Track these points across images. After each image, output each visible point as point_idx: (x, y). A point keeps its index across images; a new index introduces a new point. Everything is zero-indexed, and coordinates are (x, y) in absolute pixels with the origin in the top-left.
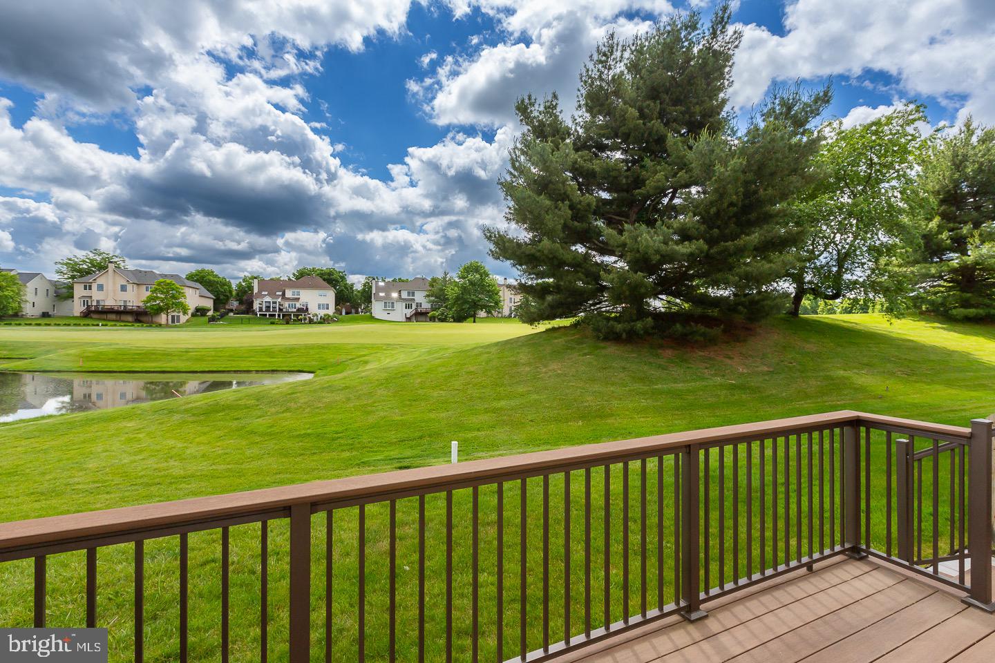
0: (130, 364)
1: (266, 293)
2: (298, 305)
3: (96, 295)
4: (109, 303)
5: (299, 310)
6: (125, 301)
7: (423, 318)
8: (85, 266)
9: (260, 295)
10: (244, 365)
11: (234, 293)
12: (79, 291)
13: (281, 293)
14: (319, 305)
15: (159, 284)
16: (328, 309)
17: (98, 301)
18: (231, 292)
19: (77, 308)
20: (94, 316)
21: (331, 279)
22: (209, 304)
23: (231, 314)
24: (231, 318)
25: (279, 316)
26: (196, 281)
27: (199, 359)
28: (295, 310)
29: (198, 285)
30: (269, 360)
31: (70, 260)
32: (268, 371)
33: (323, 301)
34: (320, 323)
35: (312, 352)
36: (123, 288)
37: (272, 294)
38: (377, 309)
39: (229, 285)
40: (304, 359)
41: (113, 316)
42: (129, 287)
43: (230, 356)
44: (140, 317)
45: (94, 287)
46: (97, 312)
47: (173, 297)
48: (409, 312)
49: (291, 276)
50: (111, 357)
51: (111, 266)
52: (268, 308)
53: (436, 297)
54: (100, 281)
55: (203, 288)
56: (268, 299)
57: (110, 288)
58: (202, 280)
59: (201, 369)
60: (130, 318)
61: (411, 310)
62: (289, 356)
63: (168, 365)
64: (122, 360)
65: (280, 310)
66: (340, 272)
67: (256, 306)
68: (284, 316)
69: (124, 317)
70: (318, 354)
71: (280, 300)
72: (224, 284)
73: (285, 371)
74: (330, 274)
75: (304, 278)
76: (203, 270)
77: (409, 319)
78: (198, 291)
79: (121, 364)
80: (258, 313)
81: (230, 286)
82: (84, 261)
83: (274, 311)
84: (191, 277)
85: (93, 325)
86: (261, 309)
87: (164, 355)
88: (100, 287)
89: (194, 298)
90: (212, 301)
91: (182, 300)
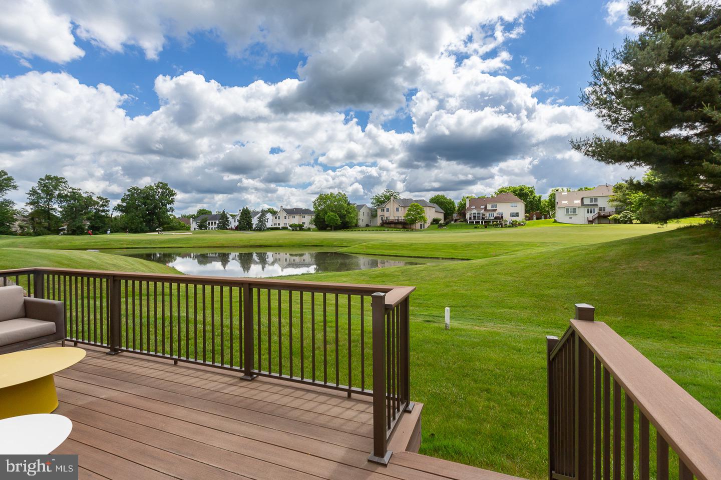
0: (384, 251)
1: (474, 207)
2: (496, 215)
3: (386, 214)
4: (391, 218)
5: (496, 218)
6: (398, 217)
7: (604, 220)
8: (382, 199)
9: (470, 209)
10: (437, 254)
11: (457, 208)
12: (379, 213)
13: (484, 207)
14: (511, 214)
15: (412, 206)
16: (518, 216)
17: (387, 217)
18: (454, 208)
19: (379, 221)
20: (385, 225)
21: (521, 194)
22: (441, 216)
23: (453, 222)
24: (453, 225)
25: (482, 222)
26: (434, 203)
27: (415, 250)
28: (493, 218)
29: (435, 205)
30: (453, 251)
31: (376, 196)
32: (449, 258)
33: (514, 210)
34: (509, 227)
35: (481, 247)
36: (398, 210)
37: (478, 208)
38: (560, 215)
39: (453, 203)
40: (474, 252)
41: (393, 225)
42: (400, 209)
43: (432, 248)
44: (405, 225)
45: (385, 210)
46: (387, 223)
47: (418, 213)
48: (591, 216)
49: (494, 194)
50: (378, 247)
51: (392, 198)
52: (475, 217)
53: (621, 201)
54: (387, 207)
55: (438, 206)
56: (474, 211)
57: (392, 210)
58: (439, 202)
59: (414, 256)
60: (401, 226)
61: (593, 214)
62: (466, 249)
63: (401, 252)
64: (382, 249)
65: (483, 218)
66: (529, 188)
67: (468, 217)
68: (485, 222)
69: (398, 226)
70: (485, 248)
71: (482, 211)
72: (450, 203)
73: (459, 259)
74: (522, 190)
75: (502, 195)
76: (438, 196)
77: (591, 222)
78: (434, 209)
79: (381, 251)
80: (469, 221)
81: (453, 205)
82: (382, 196)
83: (479, 219)
84: (432, 201)
85: (383, 230)
86: (470, 219)
87: (400, 246)
88: (388, 210)
89: (431, 214)
90: (443, 214)
91: (423, 215)
